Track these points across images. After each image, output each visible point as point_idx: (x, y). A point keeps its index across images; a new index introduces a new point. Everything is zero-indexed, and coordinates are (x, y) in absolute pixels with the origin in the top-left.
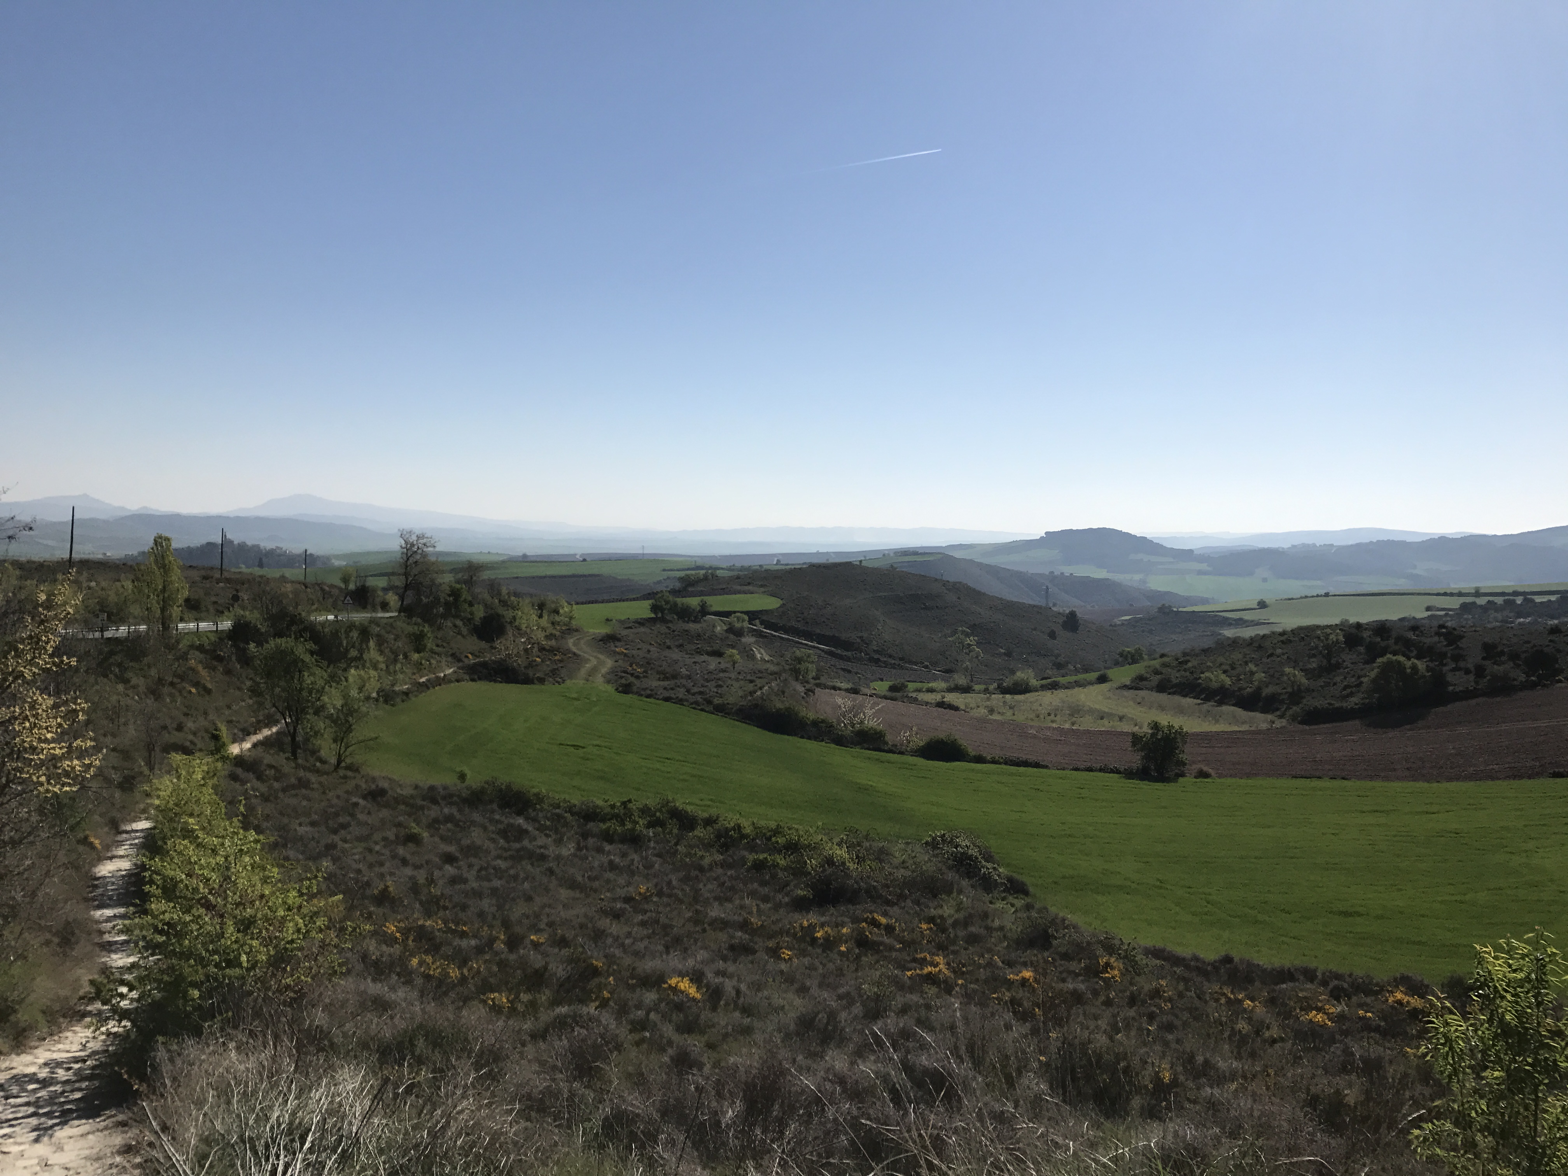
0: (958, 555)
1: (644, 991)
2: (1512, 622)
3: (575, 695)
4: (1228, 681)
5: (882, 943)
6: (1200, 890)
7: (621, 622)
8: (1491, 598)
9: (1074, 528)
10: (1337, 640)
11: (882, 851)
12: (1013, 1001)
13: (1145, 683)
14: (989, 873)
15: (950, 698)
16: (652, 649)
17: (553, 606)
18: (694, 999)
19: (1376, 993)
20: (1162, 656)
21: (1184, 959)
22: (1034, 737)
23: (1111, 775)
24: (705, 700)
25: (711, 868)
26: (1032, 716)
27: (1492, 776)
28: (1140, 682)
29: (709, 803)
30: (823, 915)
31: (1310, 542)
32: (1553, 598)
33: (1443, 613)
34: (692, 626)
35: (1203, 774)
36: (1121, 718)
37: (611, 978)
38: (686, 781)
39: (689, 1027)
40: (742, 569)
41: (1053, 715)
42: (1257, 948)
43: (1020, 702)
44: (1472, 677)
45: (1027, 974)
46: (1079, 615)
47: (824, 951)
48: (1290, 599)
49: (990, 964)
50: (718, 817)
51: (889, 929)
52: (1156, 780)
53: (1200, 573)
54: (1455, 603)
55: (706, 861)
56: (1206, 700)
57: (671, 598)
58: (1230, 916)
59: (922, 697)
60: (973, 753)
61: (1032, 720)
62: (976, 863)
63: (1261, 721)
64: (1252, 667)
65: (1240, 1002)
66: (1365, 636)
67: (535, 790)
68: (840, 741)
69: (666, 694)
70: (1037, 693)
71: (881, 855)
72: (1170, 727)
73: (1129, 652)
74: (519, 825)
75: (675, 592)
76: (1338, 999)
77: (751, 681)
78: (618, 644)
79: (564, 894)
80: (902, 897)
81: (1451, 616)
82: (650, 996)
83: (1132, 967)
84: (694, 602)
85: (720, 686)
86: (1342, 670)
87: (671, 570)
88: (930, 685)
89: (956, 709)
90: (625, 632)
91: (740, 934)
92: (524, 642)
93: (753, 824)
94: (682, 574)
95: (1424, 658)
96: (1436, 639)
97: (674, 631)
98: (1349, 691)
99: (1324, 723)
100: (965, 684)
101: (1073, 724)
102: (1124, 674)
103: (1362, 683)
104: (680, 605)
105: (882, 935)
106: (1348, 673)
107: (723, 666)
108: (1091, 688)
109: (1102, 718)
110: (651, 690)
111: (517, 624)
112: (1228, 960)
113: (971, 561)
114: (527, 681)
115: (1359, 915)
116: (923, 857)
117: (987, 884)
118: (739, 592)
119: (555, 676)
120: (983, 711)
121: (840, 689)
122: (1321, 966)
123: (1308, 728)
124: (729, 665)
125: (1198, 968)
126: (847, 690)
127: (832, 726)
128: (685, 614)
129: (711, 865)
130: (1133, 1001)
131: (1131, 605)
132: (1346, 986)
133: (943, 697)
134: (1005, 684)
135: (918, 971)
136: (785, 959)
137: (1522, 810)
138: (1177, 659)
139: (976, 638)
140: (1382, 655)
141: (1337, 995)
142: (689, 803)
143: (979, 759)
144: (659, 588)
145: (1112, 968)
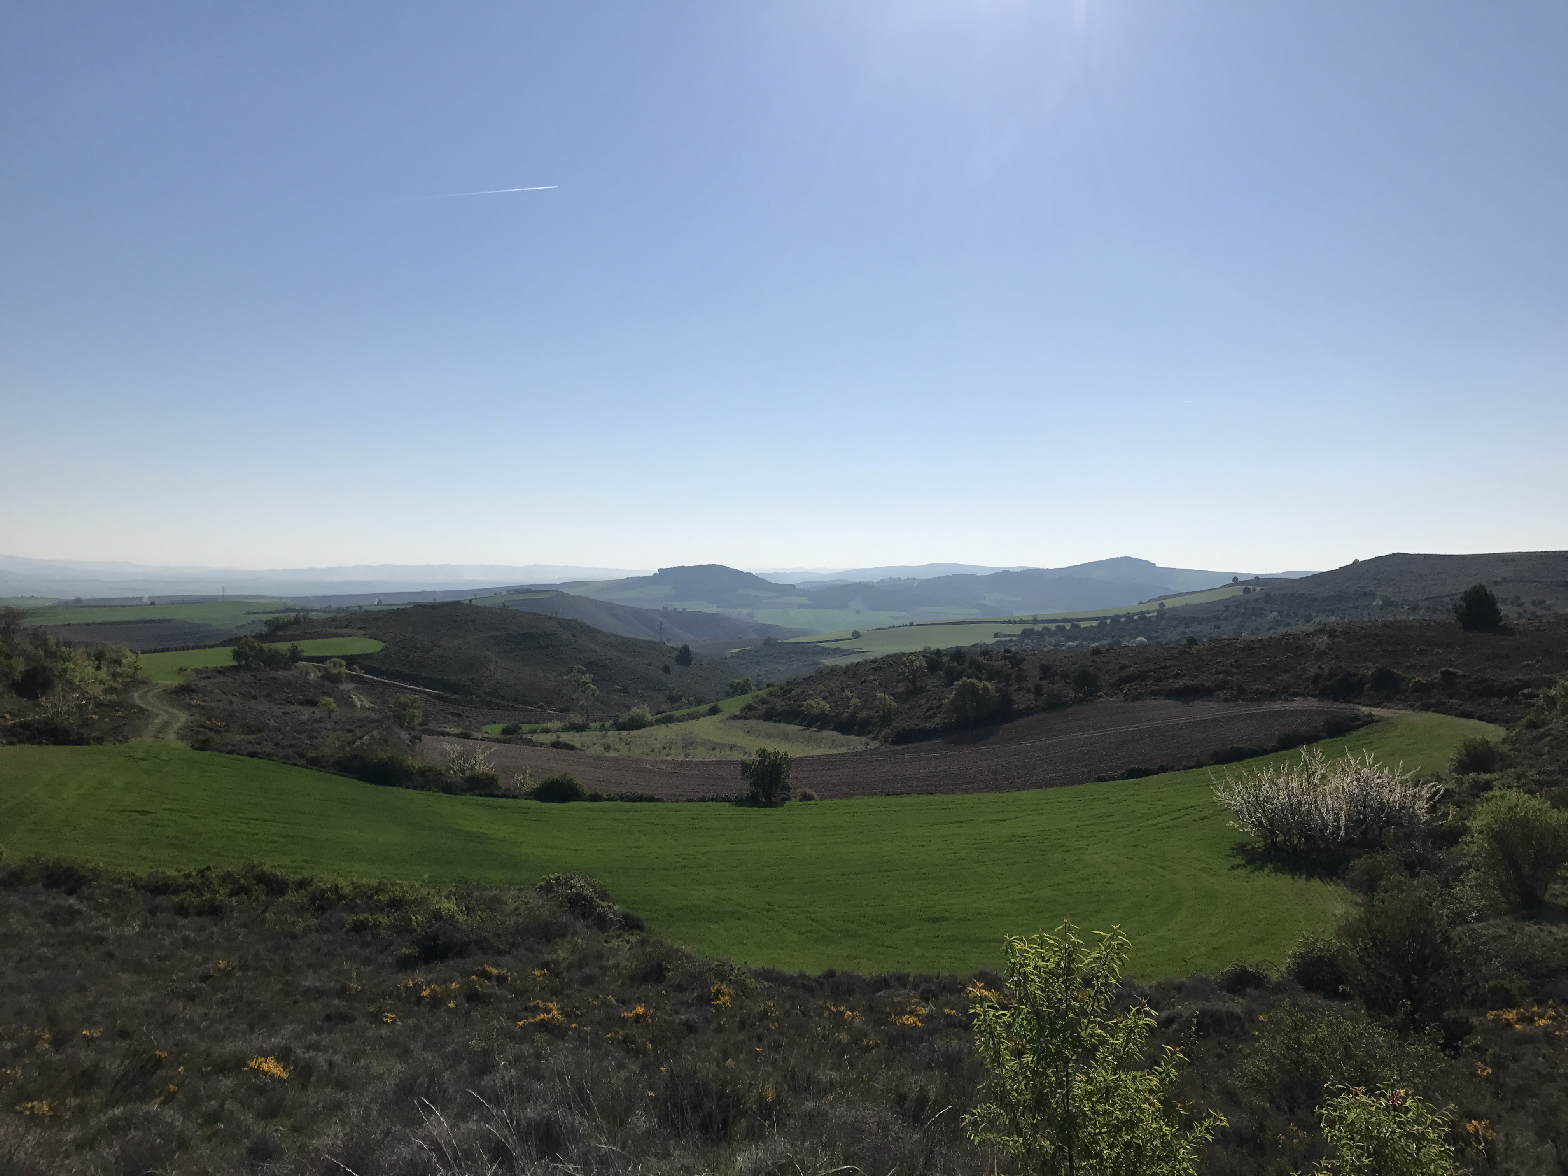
0: (572, 592)
1: (220, 1078)
2: (1063, 646)
3: (142, 756)
4: (827, 707)
5: (491, 995)
6: (805, 909)
7: (198, 671)
8: (1046, 625)
9: (686, 565)
10: (921, 665)
11: (495, 900)
12: (625, 1040)
13: (752, 713)
14: (604, 912)
15: (566, 737)
16: (234, 700)
17: (114, 656)
18: (280, 1080)
19: (960, 991)
20: (769, 686)
21: (791, 978)
22: (650, 771)
23: (723, 803)
24: (297, 753)
25: (305, 932)
26: (648, 751)
27: (1050, 784)
28: (747, 713)
29: (301, 864)
30: (430, 972)
31: (896, 577)
32: (1095, 624)
33: (1007, 639)
34: (281, 674)
35: (806, 797)
36: (732, 747)
37: (181, 1069)
38: (275, 842)
39: (270, 1113)
40: (339, 610)
41: (667, 749)
42: (857, 961)
43: (635, 737)
44: (1031, 696)
45: (640, 1010)
46: (691, 649)
47: (431, 1010)
48: (879, 629)
49: (605, 1004)
50: (312, 880)
51: (501, 979)
52: (765, 806)
53: (801, 606)
54: (1017, 630)
55: (299, 927)
56: (808, 726)
57: (256, 644)
58: (833, 931)
59: (535, 738)
60: (588, 791)
61: (647, 754)
62: (590, 903)
63: (856, 743)
64: (848, 693)
65: (842, 1014)
66: (944, 661)
67: (90, 865)
68: (449, 789)
69: (251, 749)
70: (652, 728)
71: (494, 904)
72: (776, 753)
73: (738, 683)
74: (70, 906)
75: (261, 637)
76: (927, 1000)
77: (350, 731)
78: (194, 696)
79: (125, 978)
80: (514, 945)
81: (1015, 641)
82: (227, 1083)
83: (742, 991)
84: (284, 647)
85: (315, 738)
86: (925, 693)
87: (256, 613)
88: (545, 725)
89: (572, 748)
90: (202, 683)
91: (337, 1001)
92: (78, 698)
93: (353, 883)
94: (270, 617)
95: (994, 679)
96: (1003, 662)
97: (260, 680)
98: (931, 712)
99: (912, 743)
100: (581, 722)
101: (687, 756)
102: (733, 705)
103: (942, 704)
104: (266, 650)
105: (493, 987)
106: (931, 696)
107: (317, 715)
108: (702, 720)
109: (714, 749)
110: (233, 746)
111: (68, 677)
112: (831, 974)
113: (586, 599)
114: (81, 741)
115: (945, 919)
116: (536, 900)
117: (602, 923)
118: (336, 635)
119: (118, 734)
120: (599, 749)
121: (449, 734)
122: (912, 971)
123: (898, 748)
124: (324, 714)
125: (804, 986)
126: (457, 736)
127: (440, 774)
128: (274, 661)
129: (304, 930)
130: (742, 1025)
131: (740, 638)
132: (933, 987)
133: (559, 737)
134: (620, 720)
135: (531, 1020)
136: (387, 1023)
137: (1075, 812)
138: (782, 688)
139: (592, 676)
140: (959, 678)
141: (926, 997)
142: (280, 866)
143: (595, 798)
144: (242, 633)
145: (723, 994)
